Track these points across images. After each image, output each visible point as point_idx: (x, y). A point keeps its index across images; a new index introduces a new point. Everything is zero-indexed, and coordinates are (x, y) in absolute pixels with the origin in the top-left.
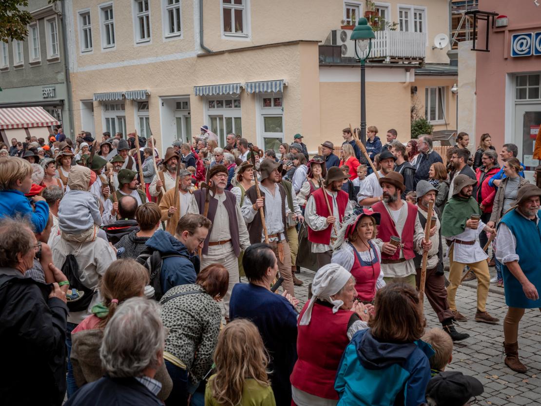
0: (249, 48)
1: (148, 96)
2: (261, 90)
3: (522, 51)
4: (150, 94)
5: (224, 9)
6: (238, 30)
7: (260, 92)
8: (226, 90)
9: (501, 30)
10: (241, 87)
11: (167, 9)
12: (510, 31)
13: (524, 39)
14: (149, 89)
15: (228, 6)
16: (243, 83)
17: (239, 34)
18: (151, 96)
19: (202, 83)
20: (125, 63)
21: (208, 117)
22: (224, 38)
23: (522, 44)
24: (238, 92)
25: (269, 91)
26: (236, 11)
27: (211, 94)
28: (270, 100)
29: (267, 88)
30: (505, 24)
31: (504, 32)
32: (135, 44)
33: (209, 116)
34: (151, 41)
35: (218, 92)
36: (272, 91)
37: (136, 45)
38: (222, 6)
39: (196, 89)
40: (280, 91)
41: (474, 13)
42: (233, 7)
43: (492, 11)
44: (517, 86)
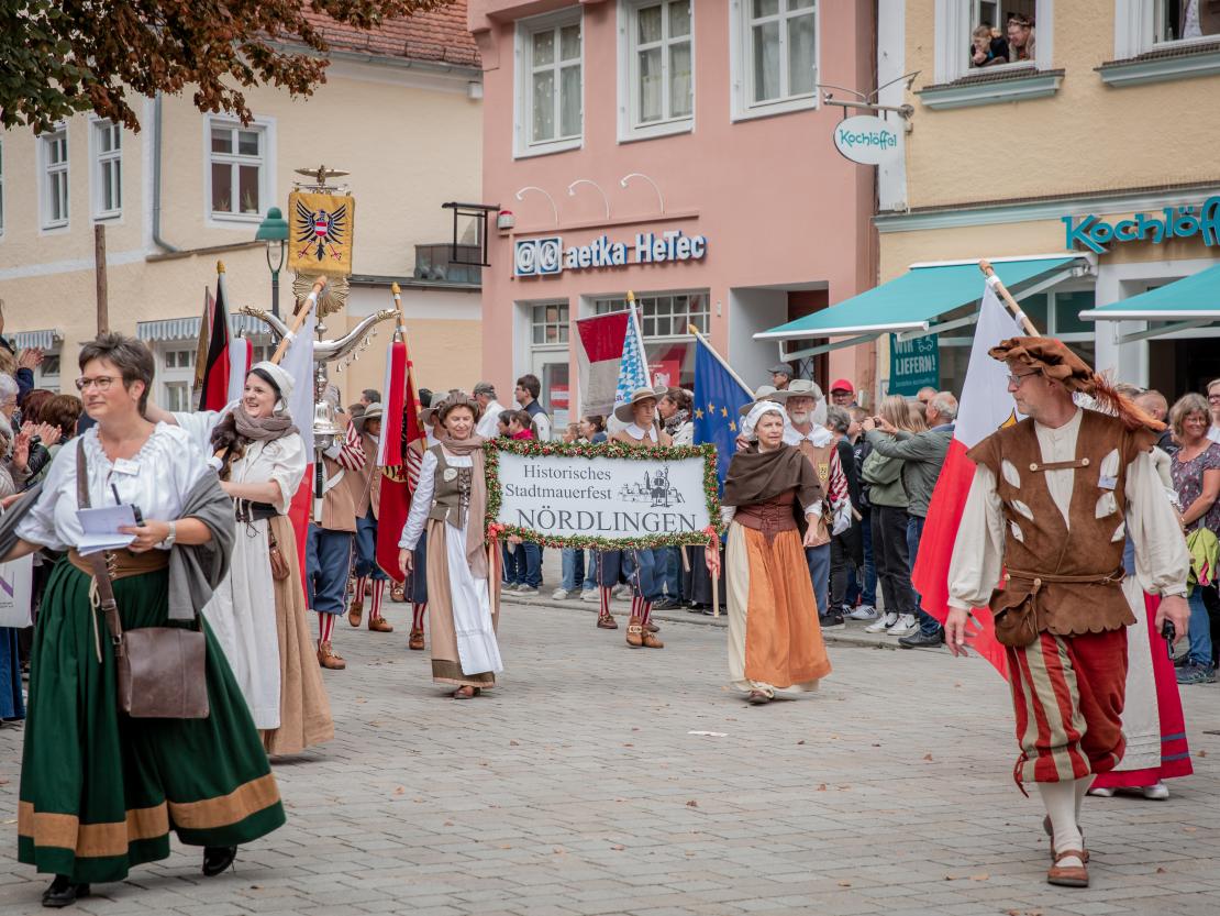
0: (228, 246)
1: (58, 343)
3: (526, 267)
4: (61, 338)
5: (213, 165)
6: (247, 208)
8: (188, 331)
11: (101, 161)
12: (516, 235)
13: (528, 248)
14: (62, 329)
15: (222, 158)
17: (250, 214)
18: (66, 343)
19: (153, 315)
20: (21, 272)
21: (162, 386)
22: (211, 224)
23: (526, 257)
25: (254, 331)
26: (243, 169)
27: (164, 339)
28: (261, 349)
29: (252, 327)
30: (508, 225)
31: (506, 237)
32: (40, 231)
33: (167, 384)
34: (69, 228)
35: (175, 334)
36: (258, 333)
37: (42, 234)
38: (207, 158)
39: (141, 328)
41: (454, 205)
42: (236, 159)
43: (495, 205)
44: (535, 322)
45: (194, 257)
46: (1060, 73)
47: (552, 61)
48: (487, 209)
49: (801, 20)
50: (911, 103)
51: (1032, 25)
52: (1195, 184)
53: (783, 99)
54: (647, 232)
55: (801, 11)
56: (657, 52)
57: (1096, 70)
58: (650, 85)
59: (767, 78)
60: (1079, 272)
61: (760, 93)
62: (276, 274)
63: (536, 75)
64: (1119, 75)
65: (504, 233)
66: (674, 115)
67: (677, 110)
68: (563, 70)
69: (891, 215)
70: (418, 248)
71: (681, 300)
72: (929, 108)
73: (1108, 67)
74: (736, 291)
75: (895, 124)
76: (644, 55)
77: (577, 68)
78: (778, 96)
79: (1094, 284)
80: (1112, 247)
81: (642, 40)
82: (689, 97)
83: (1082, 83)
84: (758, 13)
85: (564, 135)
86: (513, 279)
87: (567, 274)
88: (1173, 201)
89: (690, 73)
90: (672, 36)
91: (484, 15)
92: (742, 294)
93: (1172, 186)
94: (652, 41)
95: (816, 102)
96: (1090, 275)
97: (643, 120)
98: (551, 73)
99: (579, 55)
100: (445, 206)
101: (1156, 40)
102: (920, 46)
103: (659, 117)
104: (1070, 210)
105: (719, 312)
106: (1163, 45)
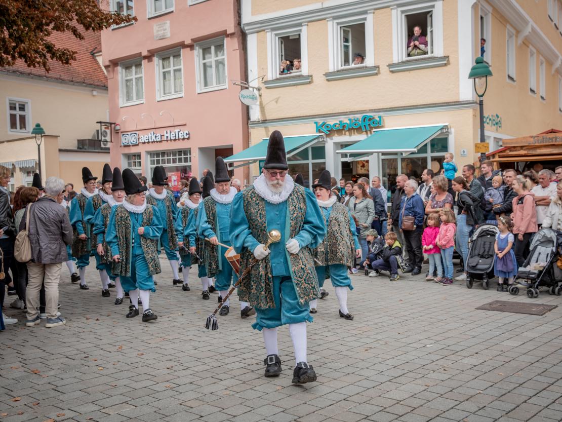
2: (23, 166)
5: (10, 114)
6: (22, 128)
7: (23, 167)
9: (117, 132)
10: (13, 165)
12: (122, 132)
15: (13, 112)
16: (13, 160)
17: (23, 130)
22: (10, 133)
24: (11, 167)
25: (28, 166)
26: (20, 116)
28: (30, 172)
30: (118, 129)
31: (118, 133)
36: (29, 167)
38: (8, 112)
40: (33, 166)
41: (100, 122)
42: (18, 113)
43: (114, 122)
44: (129, 160)
45: (6, 143)
46: (311, 76)
47: (132, 76)
48: (111, 124)
49: (220, 60)
50: (261, 86)
51: (300, 62)
52: (357, 111)
53: (213, 86)
54: (168, 130)
55: (220, 58)
56: (169, 72)
57: (324, 75)
58: (167, 83)
59: (208, 79)
60: (321, 140)
61: (206, 84)
62: (39, 146)
63: (127, 81)
64: (331, 77)
65: (118, 131)
66: (175, 92)
67: (177, 90)
68: (136, 78)
69: (255, 123)
70: (78, 140)
71: (180, 152)
72: (267, 88)
73: (327, 75)
74: (200, 149)
75: (256, 92)
76: (164, 73)
77: (141, 77)
78: (212, 85)
79: (325, 144)
80: (331, 132)
81: (164, 68)
82: (181, 86)
83: (319, 79)
84: (204, 59)
85: (136, 99)
86: (121, 146)
87: (140, 145)
88: (351, 117)
89: (181, 78)
90: (174, 66)
91: (108, 60)
92: (201, 149)
93: (350, 112)
94: (167, 68)
95: (226, 86)
96: (323, 141)
97: (165, 94)
98: (131, 80)
99: (141, 73)
100: (97, 122)
101: (342, 66)
102: (262, 68)
103: (170, 93)
104: (317, 120)
105: (194, 155)
106: (344, 67)
